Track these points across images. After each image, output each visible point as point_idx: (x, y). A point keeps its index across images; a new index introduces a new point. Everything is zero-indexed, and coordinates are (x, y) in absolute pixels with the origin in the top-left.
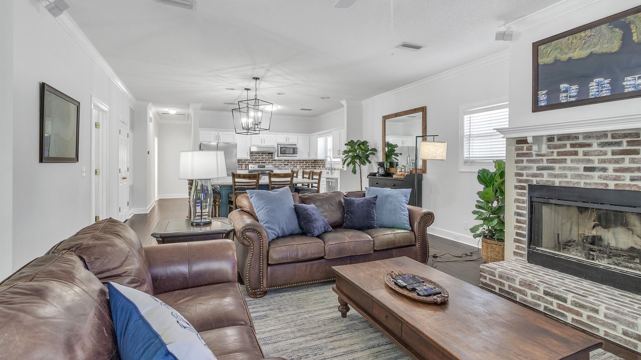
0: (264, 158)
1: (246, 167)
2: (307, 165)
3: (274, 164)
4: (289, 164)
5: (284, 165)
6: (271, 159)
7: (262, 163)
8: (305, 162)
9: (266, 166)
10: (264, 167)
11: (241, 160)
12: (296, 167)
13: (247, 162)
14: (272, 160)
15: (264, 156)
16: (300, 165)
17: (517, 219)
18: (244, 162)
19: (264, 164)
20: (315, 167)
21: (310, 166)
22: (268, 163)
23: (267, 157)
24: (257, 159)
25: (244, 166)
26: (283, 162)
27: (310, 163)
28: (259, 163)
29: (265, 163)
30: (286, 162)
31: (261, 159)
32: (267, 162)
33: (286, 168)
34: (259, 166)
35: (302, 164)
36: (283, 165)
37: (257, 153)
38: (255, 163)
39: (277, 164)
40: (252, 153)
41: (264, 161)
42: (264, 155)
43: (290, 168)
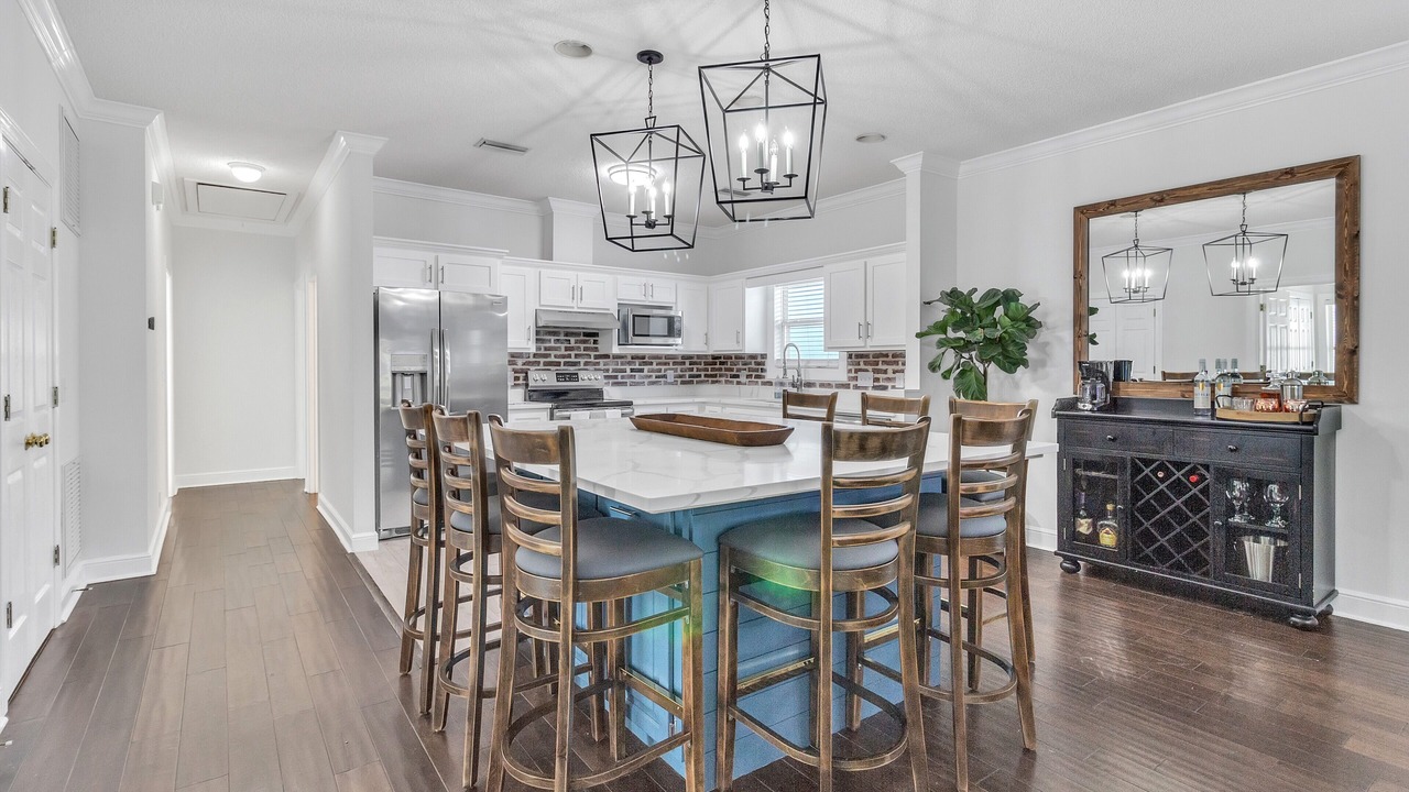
0: (571, 349)
1: (518, 378)
2: (695, 372)
3: (601, 366)
4: (646, 368)
5: (632, 370)
6: (593, 354)
7: (566, 364)
8: (687, 362)
9: (582, 375)
10: (573, 377)
12: (665, 376)
14: (596, 357)
15: (573, 344)
16: (676, 370)
19: (572, 369)
20: (715, 376)
21: (703, 373)
22: (586, 364)
23: (582, 346)
24: (553, 353)
26: (629, 363)
27: (702, 366)
28: (558, 364)
29: (574, 364)
30: (637, 361)
31: (563, 352)
32: (582, 361)
33: (637, 380)
34: (559, 376)
35: (679, 367)
36: (628, 372)
37: (550, 333)
38: (546, 364)
39: (611, 368)
40: (542, 333)
41: (573, 359)
42: (572, 340)
43: (646, 381)
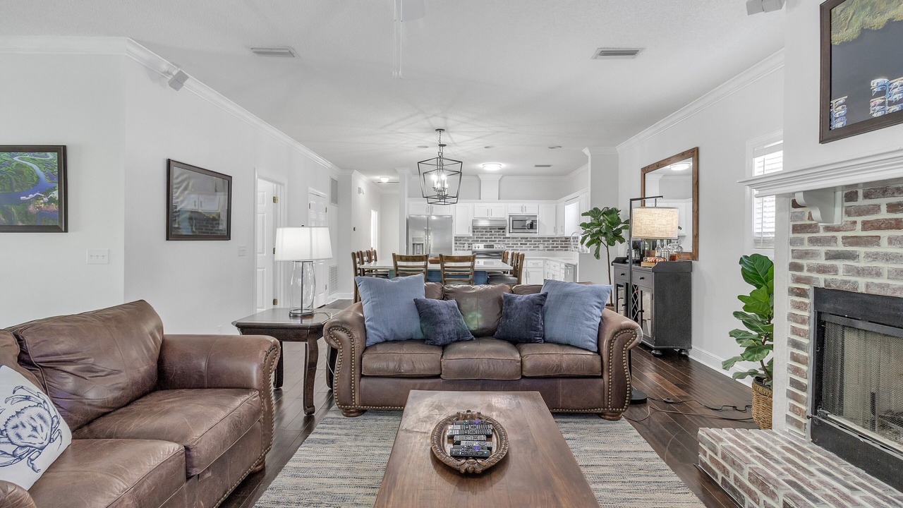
0: (493, 235)
1: (469, 247)
2: (555, 245)
3: (506, 242)
4: (528, 243)
5: (521, 244)
6: (502, 237)
7: (490, 241)
8: (551, 241)
9: (495, 246)
10: (492, 246)
11: (464, 237)
12: (538, 247)
13: (470, 240)
14: (504, 238)
15: (493, 233)
16: (544, 244)
17: (792, 353)
18: (466, 241)
19: (492, 243)
20: (567, 247)
21: (559, 246)
22: (499, 241)
23: (497, 233)
24: (484, 237)
25: (466, 245)
26: (520, 241)
27: (559, 242)
28: (487, 241)
29: (494, 241)
30: (524, 240)
31: (489, 236)
32: (497, 240)
33: (523, 248)
34: (486, 246)
35: (546, 243)
36: (519, 245)
37: (483, 229)
38: (481, 241)
39: (511, 243)
40: (475, 229)
41: (493, 239)
42: (493, 231)
43: (528, 249)
